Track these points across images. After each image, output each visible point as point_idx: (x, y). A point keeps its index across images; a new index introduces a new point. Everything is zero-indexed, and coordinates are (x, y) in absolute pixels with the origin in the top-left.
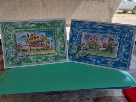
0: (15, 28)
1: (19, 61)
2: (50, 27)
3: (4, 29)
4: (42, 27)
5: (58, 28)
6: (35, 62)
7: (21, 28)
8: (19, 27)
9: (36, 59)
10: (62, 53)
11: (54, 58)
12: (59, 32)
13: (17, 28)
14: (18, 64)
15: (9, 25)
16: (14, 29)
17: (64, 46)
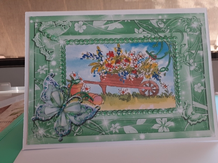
0: (65, 31)
1: (67, 128)
2: (163, 32)
3: (38, 34)
4: (141, 30)
5: (185, 34)
6: (116, 133)
7: (81, 31)
8: (76, 29)
9: (118, 126)
10: (196, 109)
11: (172, 124)
12: (187, 46)
13: (71, 32)
14: (62, 136)
15: (51, 23)
16: (63, 34)
17: (203, 88)
